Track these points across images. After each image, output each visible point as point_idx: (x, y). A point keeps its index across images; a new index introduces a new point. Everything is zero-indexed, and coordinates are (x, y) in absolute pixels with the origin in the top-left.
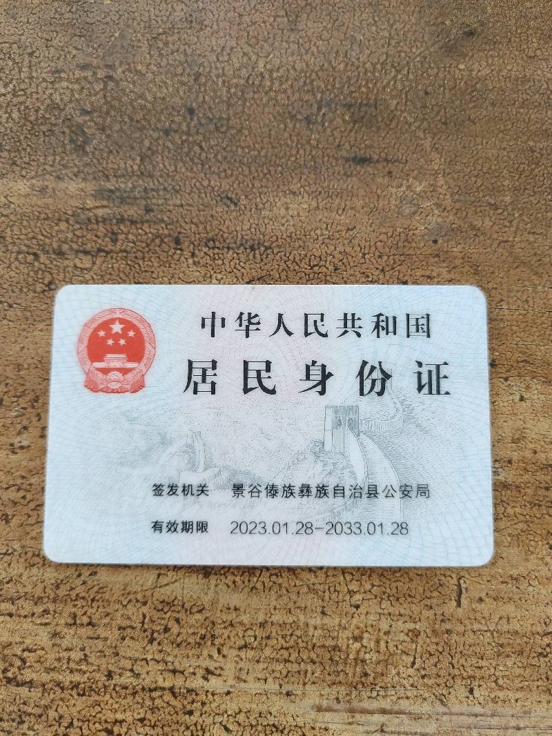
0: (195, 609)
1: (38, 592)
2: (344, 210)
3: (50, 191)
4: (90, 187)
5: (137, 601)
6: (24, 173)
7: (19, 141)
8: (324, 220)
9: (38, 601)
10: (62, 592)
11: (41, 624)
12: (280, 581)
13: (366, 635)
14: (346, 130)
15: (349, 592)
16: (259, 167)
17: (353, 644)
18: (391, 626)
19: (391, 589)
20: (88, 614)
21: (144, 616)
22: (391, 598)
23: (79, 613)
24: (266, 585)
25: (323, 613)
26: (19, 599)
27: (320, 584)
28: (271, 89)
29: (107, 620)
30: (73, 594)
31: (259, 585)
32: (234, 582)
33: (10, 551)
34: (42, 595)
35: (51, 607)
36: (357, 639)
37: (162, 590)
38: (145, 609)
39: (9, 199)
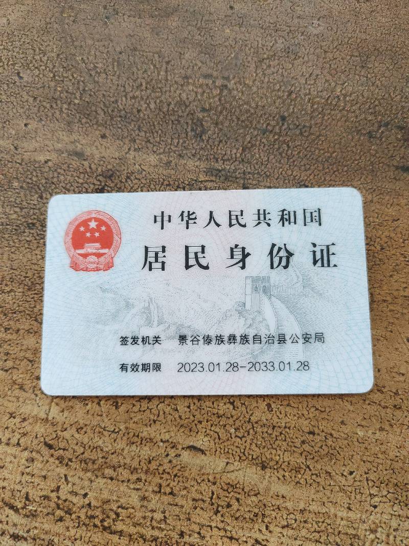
0: (253, 493)
1: (135, 464)
2: (391, 205)
3: (173, 164)
4: (203, 165)
5: (209, 481)
6: (155, 149)
7: (154, 125)
8: (377, 211)
9: (133, 471)
10: (153, 466)
11: (134, 489)
12: (318, 480)
13: (380, 529)
14: (397, 145)
15: (371, 495)
16: (330, 165)
17: (369, 535)
18: (399, 525)
19: (402, 496)
20: (171, 485)
21: (213, 493)
22: (401, 504)
23: (164, 484)
24: (308, 481)
25: (349, 508)
26: (119, 467)
27: (349, 486)
28: (343, 109)
29: (184, 492)
30: (161, 469)
31: (303, 481)
32: (284, 476)
33: (116, 430)
34: (138, 466)
35: (143, 477)
36: (373, 531)
37: (229, 475)
38: (214, 488)
39: (142, 166)
